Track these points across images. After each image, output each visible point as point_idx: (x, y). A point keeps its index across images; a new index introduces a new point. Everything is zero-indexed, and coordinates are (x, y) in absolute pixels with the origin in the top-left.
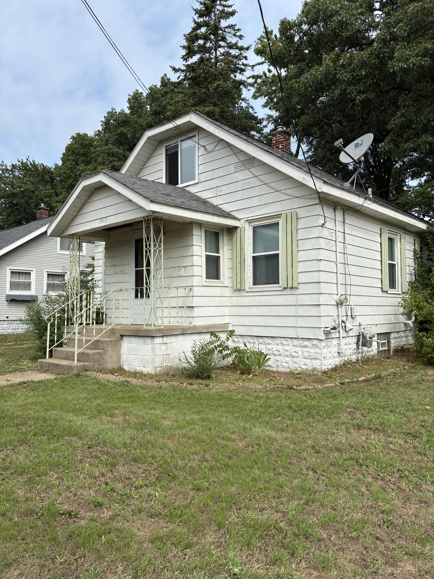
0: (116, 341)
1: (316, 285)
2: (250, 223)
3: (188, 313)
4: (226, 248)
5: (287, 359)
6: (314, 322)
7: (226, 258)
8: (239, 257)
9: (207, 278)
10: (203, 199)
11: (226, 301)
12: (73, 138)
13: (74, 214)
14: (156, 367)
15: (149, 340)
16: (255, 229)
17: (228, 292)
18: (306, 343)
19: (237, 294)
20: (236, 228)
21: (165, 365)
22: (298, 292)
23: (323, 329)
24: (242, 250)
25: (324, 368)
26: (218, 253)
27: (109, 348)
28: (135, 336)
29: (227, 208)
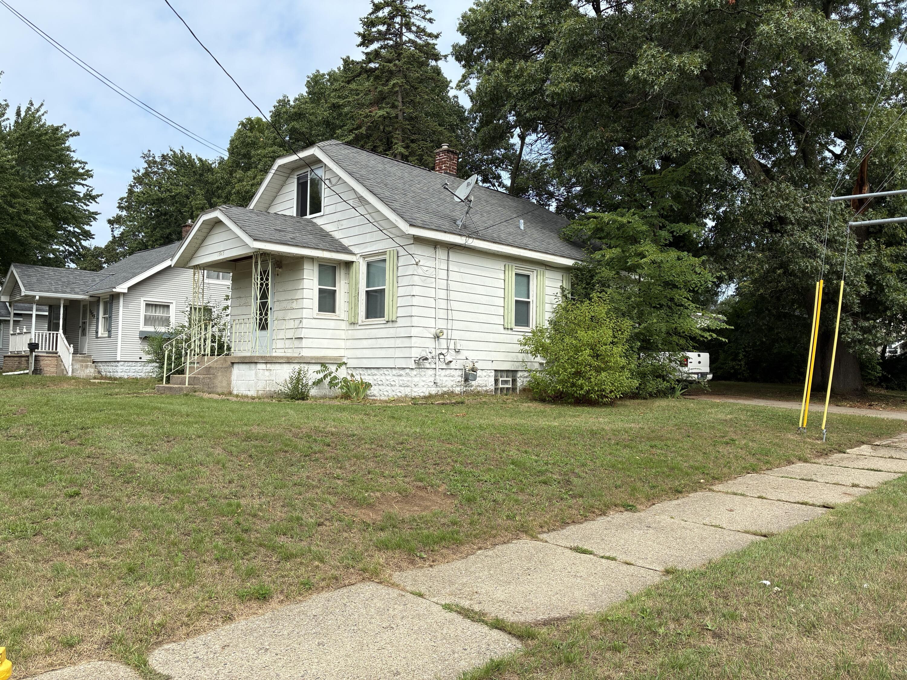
0: (226, 368)
1: (409, 318)
2: (364, 258)
3: (297, 343)
4: (343, 282)
5: (388, 388)
6: (406, 353)
7: (343, 293)
8: (354, 291)
9: (319, 311)
10: (326, 232)
11: (343, 335)
12: (242, 124)
13: (197, 246)
14: (258, 391)
15: (253, 366)
16: (369, 265)
17: (344, 325)
18: (402, 372)
19: (352, 327)
20: (353, 262)
21: (268, 389)
22: (397, 325)
23: (413, 359)
24: (357, 283)
25: (414, 394)
26: (335, 287)
27: (220, 374)
28: (243, 363)
29: (346, 242)
